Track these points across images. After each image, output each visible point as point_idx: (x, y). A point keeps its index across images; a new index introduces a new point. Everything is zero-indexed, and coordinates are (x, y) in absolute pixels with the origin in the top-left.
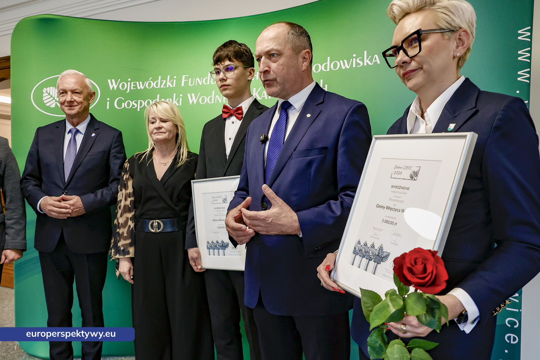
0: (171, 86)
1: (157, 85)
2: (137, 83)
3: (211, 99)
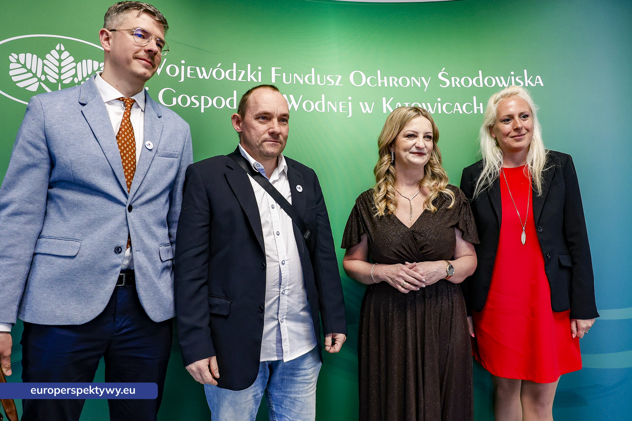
0: (255, 80)
1: (231, 74)
2: (198, 68)
3: (320, 106)
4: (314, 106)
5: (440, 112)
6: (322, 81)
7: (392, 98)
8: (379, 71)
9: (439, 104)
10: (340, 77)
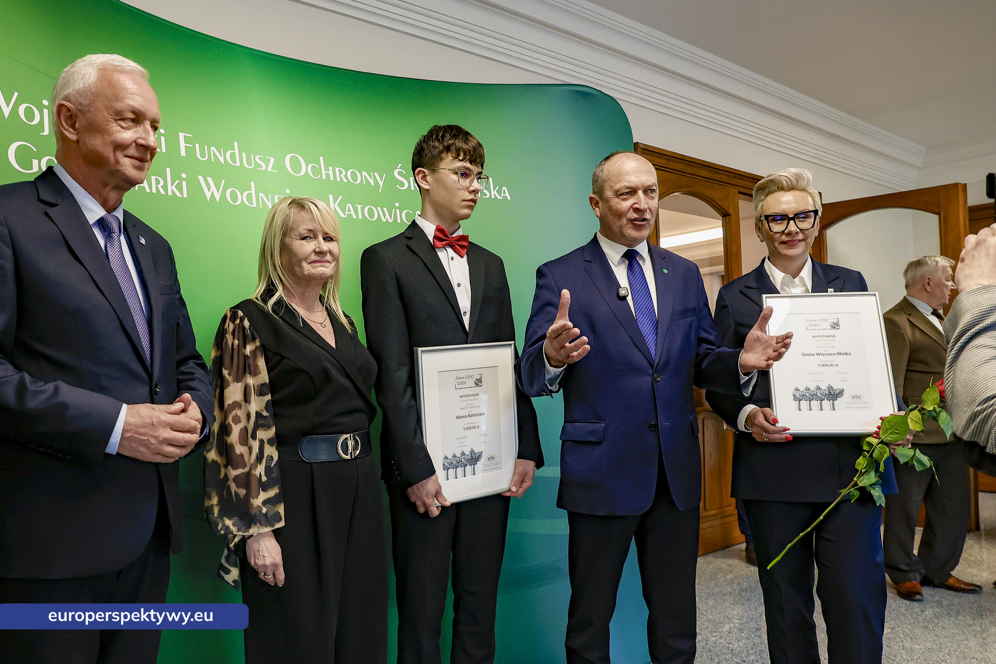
3: (249, 197)
4: (242, 198)
5: (399, 221)
6: (249, 164)
7: (341, 197)
8: (321, 158)
9: (398, 211)
10: (272, 160)
